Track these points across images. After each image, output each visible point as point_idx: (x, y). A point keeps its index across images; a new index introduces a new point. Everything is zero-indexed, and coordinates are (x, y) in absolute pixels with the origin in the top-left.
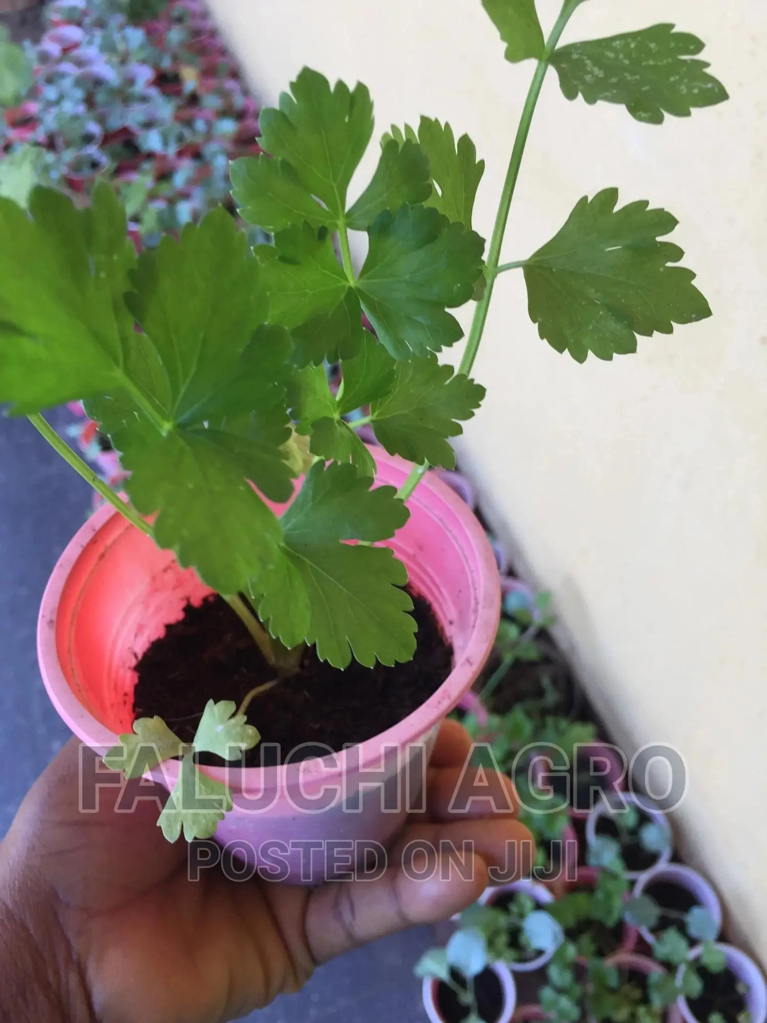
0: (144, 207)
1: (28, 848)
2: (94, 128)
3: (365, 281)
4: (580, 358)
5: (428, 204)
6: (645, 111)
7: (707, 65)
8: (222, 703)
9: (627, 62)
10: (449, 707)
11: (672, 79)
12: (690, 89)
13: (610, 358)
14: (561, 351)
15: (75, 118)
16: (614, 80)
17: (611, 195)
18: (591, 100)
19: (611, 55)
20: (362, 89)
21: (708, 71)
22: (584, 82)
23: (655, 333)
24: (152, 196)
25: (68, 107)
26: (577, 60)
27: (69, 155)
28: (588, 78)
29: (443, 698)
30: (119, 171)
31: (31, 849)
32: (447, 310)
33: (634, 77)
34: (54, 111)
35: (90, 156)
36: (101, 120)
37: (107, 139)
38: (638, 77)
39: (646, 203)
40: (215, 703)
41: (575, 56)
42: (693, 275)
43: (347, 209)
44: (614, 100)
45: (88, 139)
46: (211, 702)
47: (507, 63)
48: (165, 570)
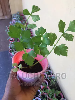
23: (62, 55)
32: (47, 45)
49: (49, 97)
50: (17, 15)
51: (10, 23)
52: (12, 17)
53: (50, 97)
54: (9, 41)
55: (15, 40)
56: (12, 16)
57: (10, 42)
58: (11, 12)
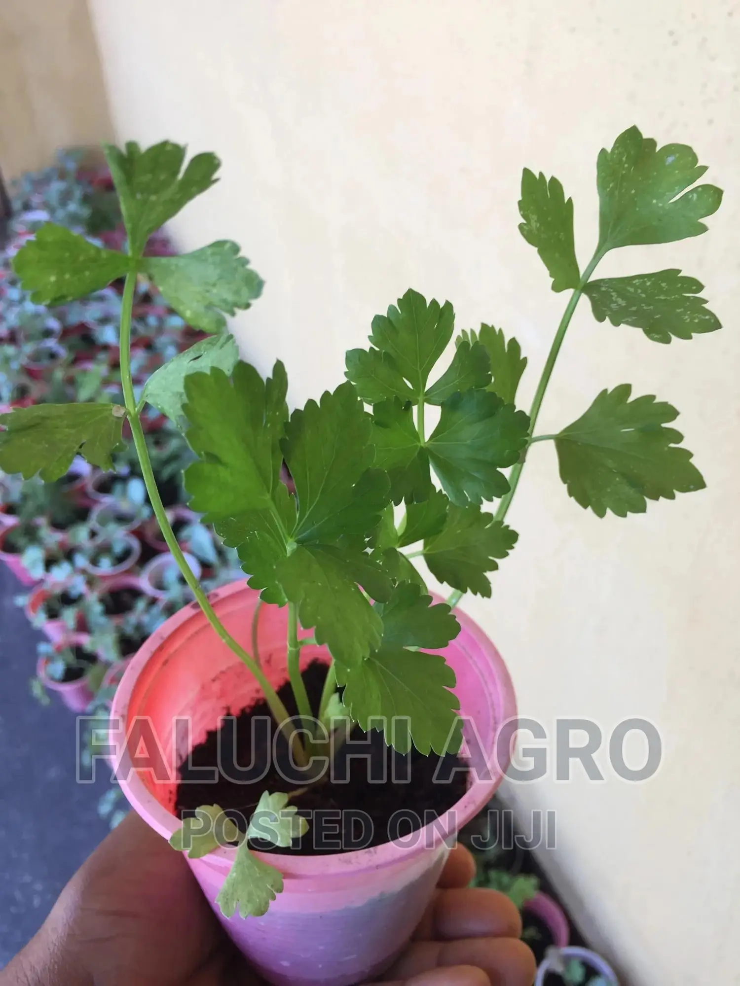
0: (98, 393)
1: (68, 935)
2: (53, 324)
3: (432, 443)
4: (601, 514)
5: (488, 389)
6: (657, 333)
7: (706, 302)
8: (276, 795)
9: (644, 296)
10: (473, 812)
11: (679, 311)
12: (692, 319)
13: (625, 516)
14: (585, 507)
15: (37, 316)
16: (634, 309)
17: (625, 389)
18: (616, 323)
19: (632, 290)
20: (448, 305)
21: (706, 306)
22: (611, 309)
23: (661, 498)
24: (106, 383)
25: (30, 307)
26: (604, 291)
27: (29, 348)
28: (613, 306)
29: (469, 803)
30: (76, 361)
31: (71, 936)
32: (499, 469)
33: (649, 308)
34: (16, 310)
35: (50, 348)
36: (61, 317)
37: (66, 333)
38: (652, 307)
39: (654, 397)
40: (270, 793)
41: (603, 289)
42: (691, 455)
43: (426, 390)
44: (634, 324)
45: (48, 333)
46: (266, 793)
47: (553, 293)
48: (214, 680)
50: (63, 185)
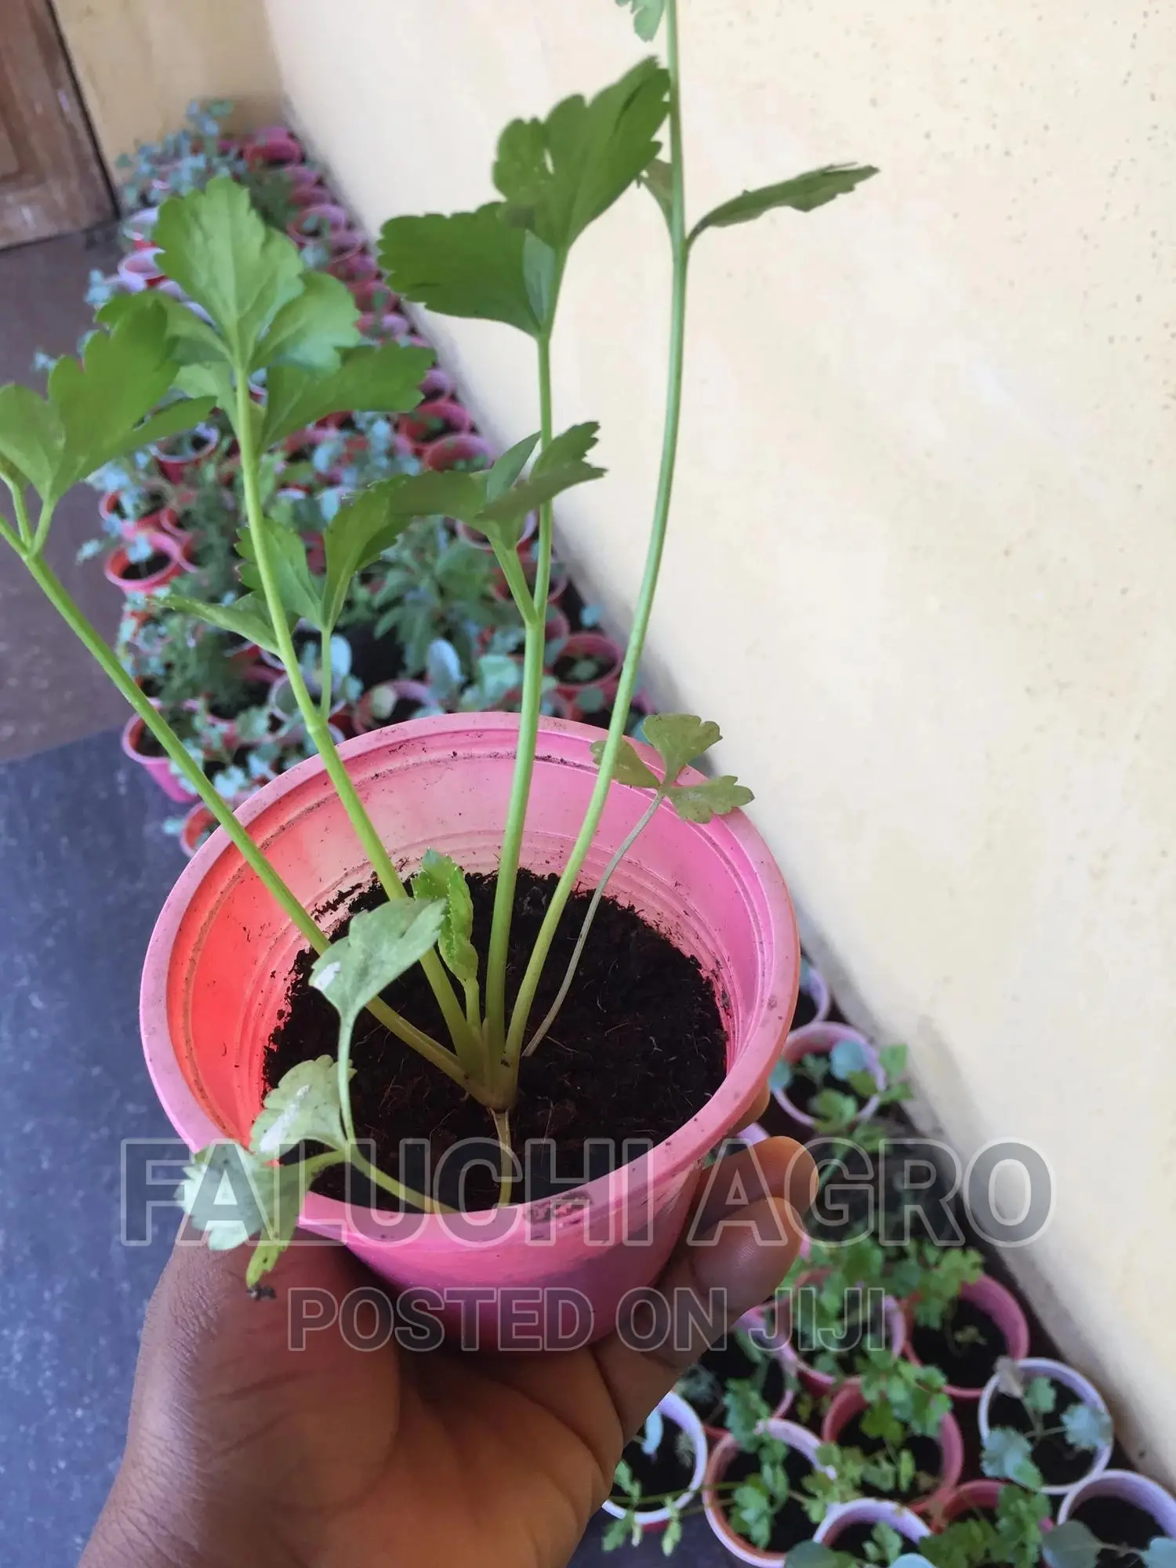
49: (810, 1358)
50: (199, 162)
51: (100, 291)
52: (112, 194)
53: (823, 1362)
54: (113, 578)
55: (193, 558)
56: (118, 176)
57: (121, 597)
58: (85, 115)
